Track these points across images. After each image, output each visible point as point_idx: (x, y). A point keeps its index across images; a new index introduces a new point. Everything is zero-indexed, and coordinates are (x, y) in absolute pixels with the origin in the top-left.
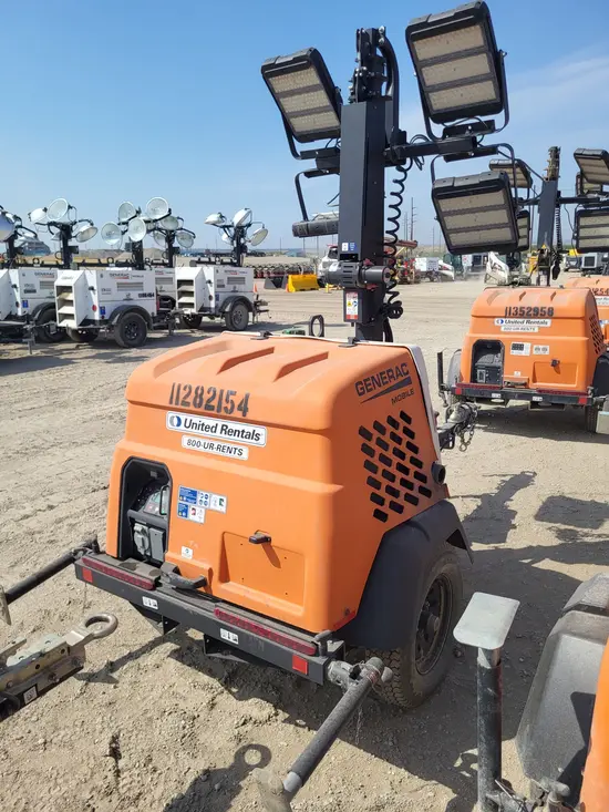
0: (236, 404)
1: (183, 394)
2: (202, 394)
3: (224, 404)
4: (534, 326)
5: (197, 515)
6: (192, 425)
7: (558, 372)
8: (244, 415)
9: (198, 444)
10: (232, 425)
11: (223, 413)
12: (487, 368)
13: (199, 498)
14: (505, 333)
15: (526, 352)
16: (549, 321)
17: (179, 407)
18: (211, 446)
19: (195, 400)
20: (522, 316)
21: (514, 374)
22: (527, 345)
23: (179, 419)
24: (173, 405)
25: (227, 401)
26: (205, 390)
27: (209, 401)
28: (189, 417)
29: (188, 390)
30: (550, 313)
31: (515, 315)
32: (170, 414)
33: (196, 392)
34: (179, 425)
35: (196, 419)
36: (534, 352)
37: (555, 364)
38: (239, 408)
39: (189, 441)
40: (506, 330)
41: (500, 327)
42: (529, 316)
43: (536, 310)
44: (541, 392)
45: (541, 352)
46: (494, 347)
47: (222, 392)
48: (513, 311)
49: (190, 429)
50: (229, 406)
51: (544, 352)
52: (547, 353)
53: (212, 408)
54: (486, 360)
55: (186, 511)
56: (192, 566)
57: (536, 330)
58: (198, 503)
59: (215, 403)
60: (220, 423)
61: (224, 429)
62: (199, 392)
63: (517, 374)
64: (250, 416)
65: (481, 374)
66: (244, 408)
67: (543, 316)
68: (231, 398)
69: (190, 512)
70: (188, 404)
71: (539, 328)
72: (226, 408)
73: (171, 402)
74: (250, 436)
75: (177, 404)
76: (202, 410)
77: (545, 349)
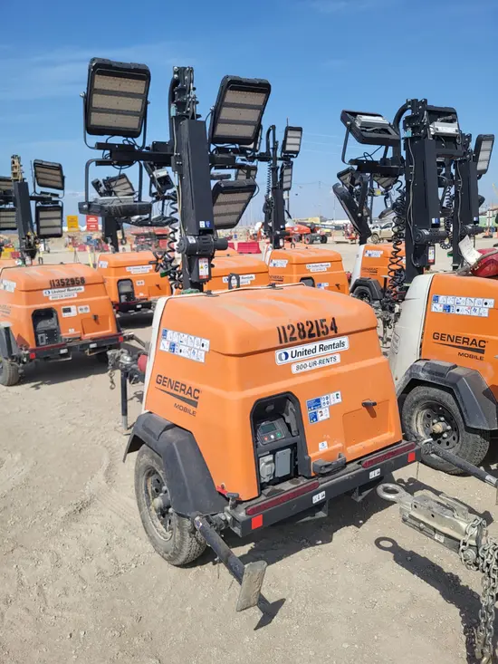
0: (329, 326)
1: (288, 332)
2: (303, 327)
3: (321, 330)
4: (73, 292)
5: (324, 414)
6: (297, 354)
7: (98, 323)
8: (336, 332)
9: (305, 366)
10: (326, 343)
11: (322, 336)
12: (46, 332)
13: (322, 402)
14: (53, 301)
15: (73, 313)
16: (82, 287)
17: (289, 343)
18: (315, 364)
19: (299, 334)
20: (63, 286)
21: (69, 332)
22: (73, 308)
23: (286, 354)
24: (284, 344)
25: (322, 327)
26: (305, 325)
27: (310, 331)
28: (294, 349)
29: (291, 328)
30: (81, 282)
31: (58, 286)
32: (278, 353)
33: (299, 328)
34: (287, 358)
35: (299, 349)
36: (80, 312)
37: (96, 318)
38: (332, 329)
39: (298, 367)
40: (54, 298)
41: (48, 297)
42: (68, 285)
43: (72, 280)
44: (94, 340)
45: (84, 311)
46: (47, 314)
47: (316, 322)
48: (56, 283)
49: (296, 358)
50: (325, 330)
51: (86, 310)
52: (88, 311)
53: (313, 335)
54: (43, 325)
55: (316, 417)
56: (331, 451)
57: (76, 295)
58: (323, 406)
59: (314, 331)
60: (317, 344)
61: (321, 348)
62: (301, 327)
63: (72, 331)
64: (339, 332)
65: (42, 338)
66: (334, 328)
67: (78, 284)
68: (324, 323)
69: (319, 414)
70: (295, 339)
71: (77, 293)
72: (323, 332)
73: (281, 342)
74: (338, 345)
75: (286, 341)
76: (307, 339)
77: (86, 309)
